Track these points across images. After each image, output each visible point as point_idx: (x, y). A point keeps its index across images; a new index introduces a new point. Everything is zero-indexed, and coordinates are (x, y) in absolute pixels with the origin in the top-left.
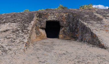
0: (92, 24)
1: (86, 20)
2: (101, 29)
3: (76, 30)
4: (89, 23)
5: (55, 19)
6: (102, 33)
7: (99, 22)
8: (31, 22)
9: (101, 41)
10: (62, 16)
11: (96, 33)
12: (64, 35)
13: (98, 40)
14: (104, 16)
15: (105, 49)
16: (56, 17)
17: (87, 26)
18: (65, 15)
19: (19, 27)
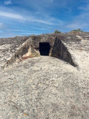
0: (70, 44)
1: (67, 41)
2: (76, 49)
3: (60, 49)
4: (68, 43)
5: (46, 41)
6: (76, 52)
7: (77, 42)
8: (22, 44)
9: (73, 58)
10: (52, 38)
11: (70, 52)
12: (53, 53)
13: (71, 58)
14: (84, 37)
15: (75, 66)
16: (46, 39)
17: (65, 46)
18: (53, 38)
19: (11, 47)
